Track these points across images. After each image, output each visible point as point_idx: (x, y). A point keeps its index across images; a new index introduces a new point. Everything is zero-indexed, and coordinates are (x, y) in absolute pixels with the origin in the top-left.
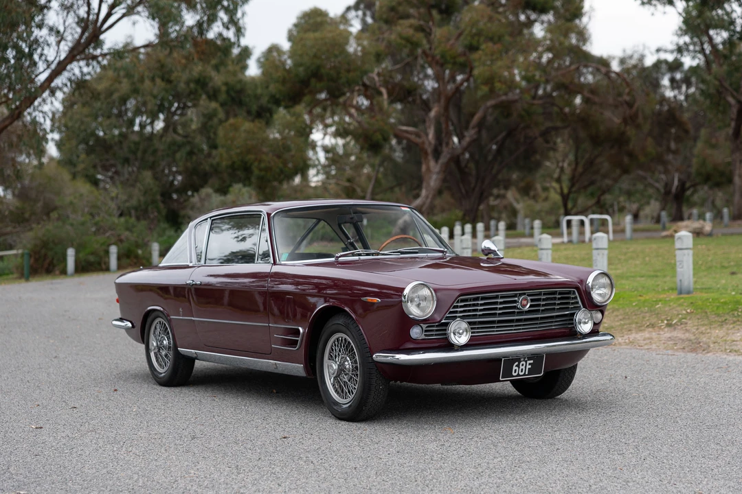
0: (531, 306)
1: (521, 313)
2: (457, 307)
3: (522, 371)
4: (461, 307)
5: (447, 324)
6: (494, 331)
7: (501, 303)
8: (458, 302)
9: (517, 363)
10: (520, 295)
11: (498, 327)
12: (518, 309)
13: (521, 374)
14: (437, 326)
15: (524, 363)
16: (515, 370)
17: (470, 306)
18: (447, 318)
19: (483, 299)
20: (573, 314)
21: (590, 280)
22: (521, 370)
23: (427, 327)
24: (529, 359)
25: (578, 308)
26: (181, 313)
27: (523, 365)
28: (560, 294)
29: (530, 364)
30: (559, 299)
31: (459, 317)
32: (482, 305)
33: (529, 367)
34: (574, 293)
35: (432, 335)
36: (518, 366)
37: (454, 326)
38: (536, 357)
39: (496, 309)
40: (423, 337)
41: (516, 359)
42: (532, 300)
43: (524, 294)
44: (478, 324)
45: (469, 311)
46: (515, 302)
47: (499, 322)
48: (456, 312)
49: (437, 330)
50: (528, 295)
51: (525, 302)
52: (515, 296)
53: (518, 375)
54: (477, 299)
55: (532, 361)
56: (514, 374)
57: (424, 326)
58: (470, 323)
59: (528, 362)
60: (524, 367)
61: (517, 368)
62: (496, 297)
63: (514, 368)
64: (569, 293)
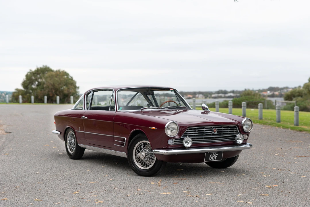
0: (218, 132)
1: (214, 135)
2: (187, 132)
3: (213, 158)
4: (189, 132)
5: (183, 139)
6: (202, 142)
7: (205, 131)
8: (188, 130)
9: (211, 155)
10: (214, 127)
11: (204, 140)
12: (212, 133)
13: (213, 159)
14: (179, 139)
15: (214, 155)
16: (211, 158)
17: (193, 131)
18: (183, 136)
19: (198, 129)
20: (235, 136)
21: (243, 122)
23: (175, 140)
24: (216, 153)
25: (238, 133)
26: (79, 129)
27: (214, 156)
28: (230, 127)
29: (217, 156)
30: (230, 129)
31: (188, 136)
32: (197, 131)
34: (236, 127)
35: (177, 143)
36: (212, 156)
37: (186, 139)
38: (219, 153)
39: (203, 133)
40: (173, 144)
41: (211, 153)
42: (218, 130)
43: (215, 127)
44: (196, 139)
45: (193, 133)
46: (211, 130)
47: (205, 138)
48: (187, 134)
49: (179, 141)
50: (217, 128)
51: (215, 131)
52: (211, 128)
53: (212, 160)
54: (195, 129)
55: (217, 154)
56: (210, 159)
57: (174, 139)
58: (192, 138)
59: (216, 155)
60: (214, 157)
61: (211, 157)
62: (204, 128)
64: (234, 127)
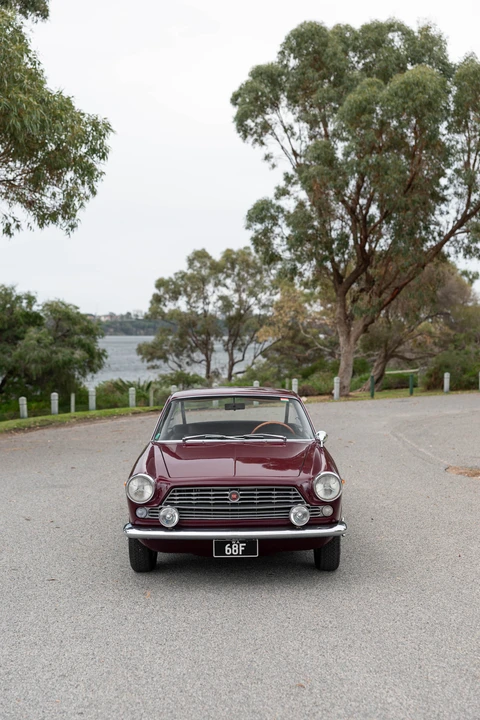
0: (243, 499)
1: (232, 504)
2: (174, 496)
4: (177, 496)
6: (211, 517)
7: (213, 495)
8: (175, 492)
9: (230, 545)
11: (214, 514)
12: (228, 501)
13: (234, 553)
14: (155, 510)
15: (237, 545)
17: (184, 495)
18: (167, 504)
19: (196, 491)
20: (290, 508)
22: (234, 551)
23: (150, 509)
24: (241, 542)
25: (298, 503)
27: (235, 547)
28: (277, 490)
29: (243, 546)
30: (276, 495)
32: (197, 495)
33: (241, 549)
34: (294, 490)
36: (231, 547)
38: (249, 543)
39: (209, 499)
40: (147, 517)
41: (229, 541)
42: (243, 495)
44: (195, 511)
45: (183, 499)
46: (227, 495)
47: (214, 510)
48: (174, 500)
50: (238, 490)
51: (235, 496)
52: (227, 490)
53: (232, 554)
54: (190, 491)
55: (245, 544)
56: (227, 553)
58: (178, 509)
59: (241, 545)
60: (237, 549)
61: (229, 549)
62: (209, 490)
63: (227, 548)
64: (289, 490)
